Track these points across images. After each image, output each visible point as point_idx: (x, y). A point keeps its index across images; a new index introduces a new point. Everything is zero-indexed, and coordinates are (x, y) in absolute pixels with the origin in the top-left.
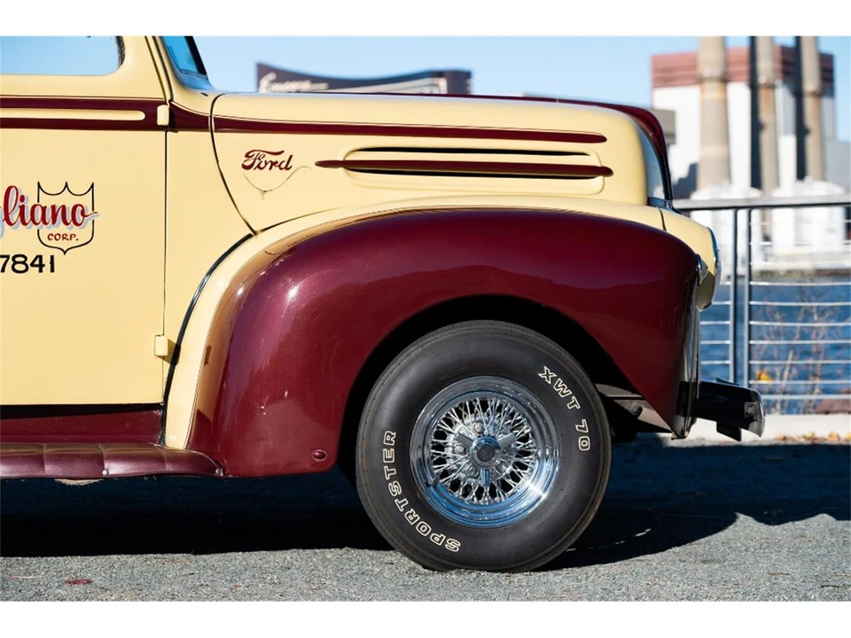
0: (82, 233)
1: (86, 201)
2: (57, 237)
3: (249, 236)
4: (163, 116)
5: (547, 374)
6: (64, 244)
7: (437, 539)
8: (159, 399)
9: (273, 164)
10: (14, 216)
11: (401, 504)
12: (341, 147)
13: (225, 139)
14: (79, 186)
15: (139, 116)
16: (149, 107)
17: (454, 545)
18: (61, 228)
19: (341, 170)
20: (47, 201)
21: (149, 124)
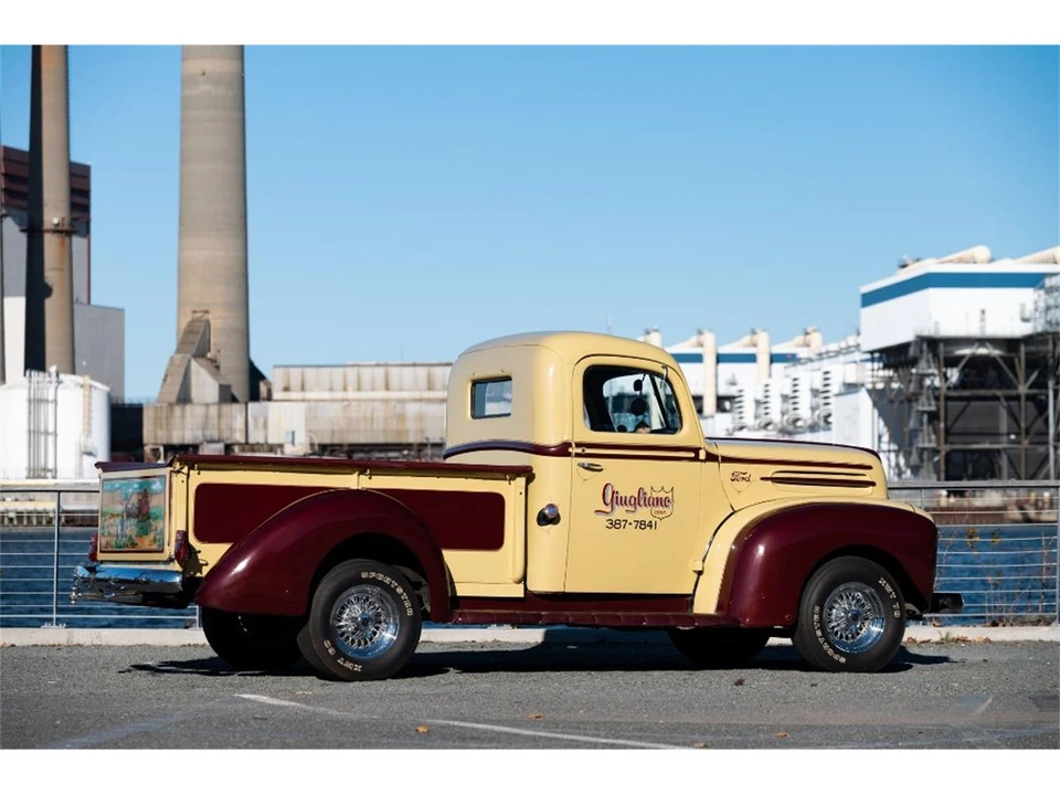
0: (668, 511)
1: (670, 495)
2: (658, 512)
3: (732, 514)
4: (702, 455)
5: (882, 582)
6: (661, 516)
7: (836, 657)
8: (691, 592)
9: (743, 478)
10: (642, 502)
11: (821, 640)
12: (770, 470)
13: (724, 466)
14: (668, 489)
15: (692, 455)
16: (696, 450)
17: (843, 660)
18: (660, 508)
19: (770, 482)
20: (655, 495)
21: (696, 459)
